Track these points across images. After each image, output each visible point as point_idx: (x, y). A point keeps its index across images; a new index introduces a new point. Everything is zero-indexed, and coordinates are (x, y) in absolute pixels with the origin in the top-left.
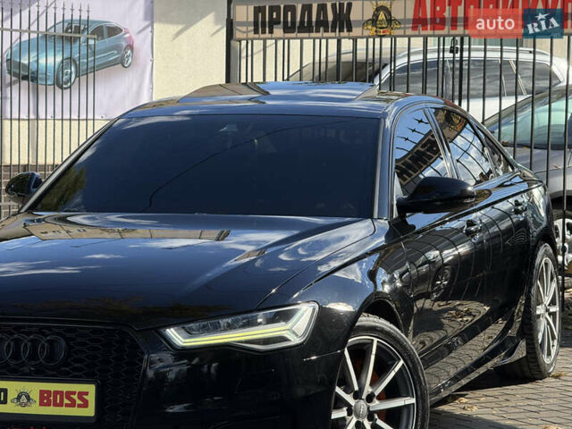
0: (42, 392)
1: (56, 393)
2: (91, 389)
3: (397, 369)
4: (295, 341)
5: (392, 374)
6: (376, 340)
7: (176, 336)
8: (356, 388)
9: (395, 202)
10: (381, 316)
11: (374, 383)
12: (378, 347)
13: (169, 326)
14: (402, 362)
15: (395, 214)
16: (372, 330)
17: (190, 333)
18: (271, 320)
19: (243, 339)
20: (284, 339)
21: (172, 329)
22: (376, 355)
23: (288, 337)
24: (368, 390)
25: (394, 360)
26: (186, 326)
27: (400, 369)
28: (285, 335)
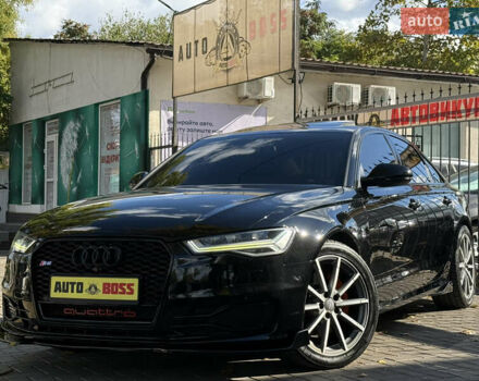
0: (104, 284)
1: (113, 284)
2: (135, 281)
3: (355, 279)
4: (277, 251)
5: (352, 282)
6: (340, 258)
7: (194, 246)
8: (326, 290)
9: (360, 179)
10: (344, 242)
11: (338, 288)
12: (342, 263)
13: (190, 239)
14: (358, 274)
16: (337, 251)
17: (204, 244)
18: (261, 238)
19: (240, 249)
20: (270, 250)
21: (191, 242)
22: (340, 268)
23: (273, 249)
24: (334, 292)
25: (354, 273)
26: (202, 239)
27: (357, 280)
28: (272, 247)
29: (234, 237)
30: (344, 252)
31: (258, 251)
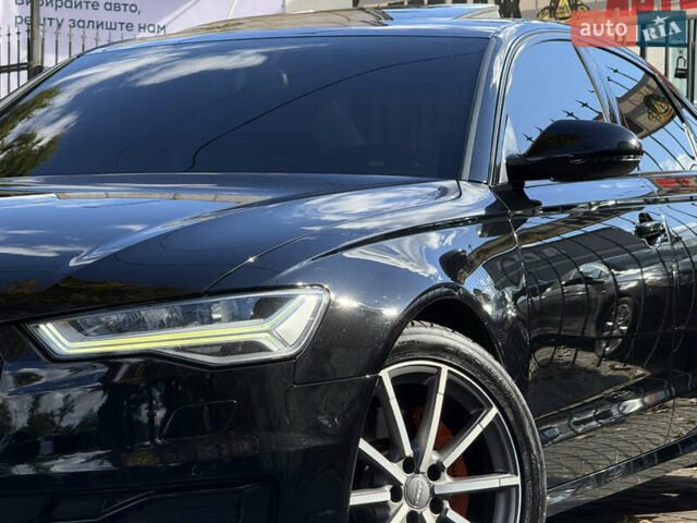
3: (486, 422)
4: (278, 351)
5: (476, 432)
6: (445, 369)
7: (54, 335)
8: (409, 452)
9: (504, 161)
11: (438, 447)
12: (449, 382)
13: (46, 318)
14: (494, 411)
15: (503, 178)
16: (438, 350)
18: (235, 317)
19: (179, 343)
20: (260, 348)
21: (50, 325)
22: (446, 395)
23: (267, 344)
24: (430, 457)
25: (481, 408)
26: (78, 319)
27: (491, 424)
28: (263, 339)
29: (162, 313)
30: (457, 353)
31: (227, 349)
